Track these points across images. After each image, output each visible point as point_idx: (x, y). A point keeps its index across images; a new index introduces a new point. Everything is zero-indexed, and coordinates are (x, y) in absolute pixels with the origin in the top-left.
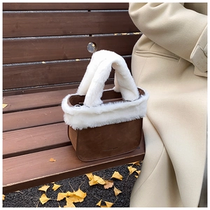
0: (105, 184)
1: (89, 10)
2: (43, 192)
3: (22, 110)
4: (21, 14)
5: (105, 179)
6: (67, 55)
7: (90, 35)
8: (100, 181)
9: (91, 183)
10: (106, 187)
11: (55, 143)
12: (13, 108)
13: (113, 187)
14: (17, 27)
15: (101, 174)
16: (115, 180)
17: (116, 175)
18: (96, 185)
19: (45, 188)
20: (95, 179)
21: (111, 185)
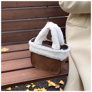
0: (56, 86)
1: (47, 6)
2: (28, 88)
3: (15, 51)
4: (16, 9)
5: (56, 84)
6: (37, 27)
7: (48, 18)
8: (54, 84)
9: (49, 85)
10: (56, 87)
11: (26, 67)
12: (11, 50)
13: (59, 88)
14: (15, 15)
15: (54, 82)
16: (60, 84)
17: (62, 82)
18: (52, 86)
19: (28, 86)
20: (51, 83)
21: (58, 86)
